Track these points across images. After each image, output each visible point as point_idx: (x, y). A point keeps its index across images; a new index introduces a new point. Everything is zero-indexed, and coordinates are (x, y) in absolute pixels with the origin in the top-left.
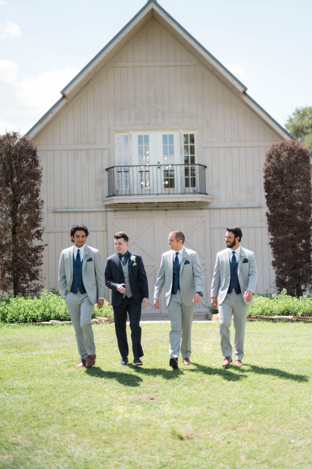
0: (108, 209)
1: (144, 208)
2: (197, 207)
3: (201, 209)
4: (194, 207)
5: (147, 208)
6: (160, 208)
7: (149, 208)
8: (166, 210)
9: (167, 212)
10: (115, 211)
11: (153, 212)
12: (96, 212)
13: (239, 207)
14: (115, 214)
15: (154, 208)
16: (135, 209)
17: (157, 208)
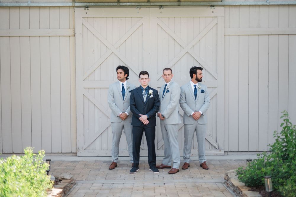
0: (77, 4)
1: (128, 4)
2: (207, 4)
3: (213, 6)
4: (202, 4)
5: (134, 4)
6: (152, 4)
7: (137, 4)
8: (161, 7)
9: (162, 10)
10: (87, 7)
11: (142, 9)
12: (59, 7)
13: (268, 4)
14: (86, 10)
15: (143, 4)
16: (116, 4)
17: (148, 4)
